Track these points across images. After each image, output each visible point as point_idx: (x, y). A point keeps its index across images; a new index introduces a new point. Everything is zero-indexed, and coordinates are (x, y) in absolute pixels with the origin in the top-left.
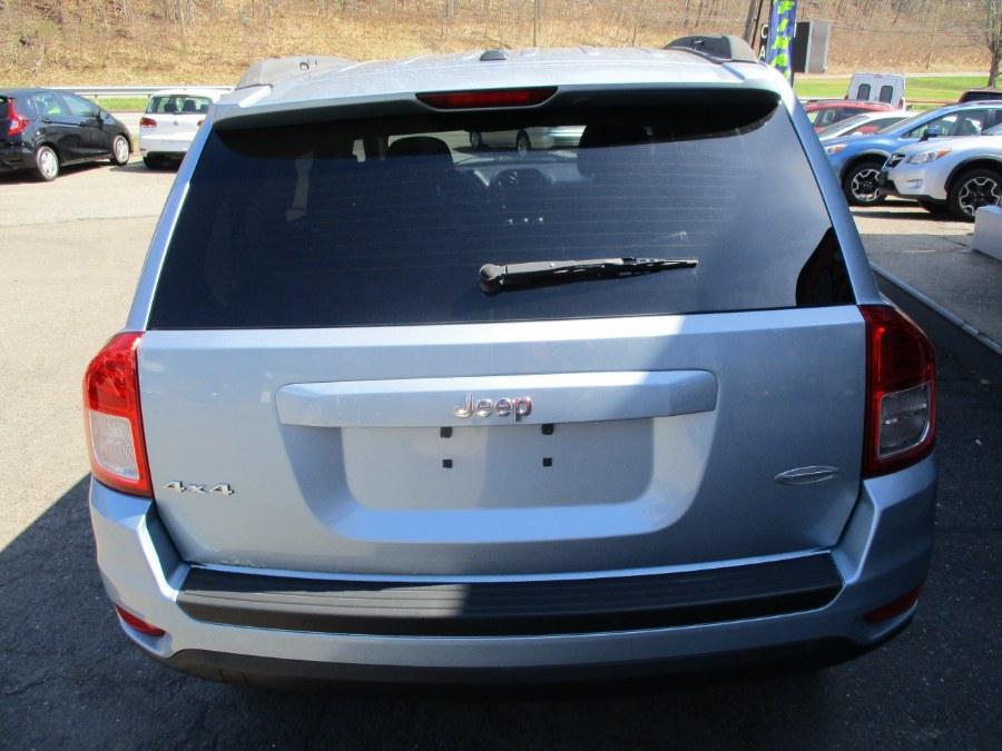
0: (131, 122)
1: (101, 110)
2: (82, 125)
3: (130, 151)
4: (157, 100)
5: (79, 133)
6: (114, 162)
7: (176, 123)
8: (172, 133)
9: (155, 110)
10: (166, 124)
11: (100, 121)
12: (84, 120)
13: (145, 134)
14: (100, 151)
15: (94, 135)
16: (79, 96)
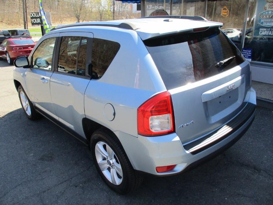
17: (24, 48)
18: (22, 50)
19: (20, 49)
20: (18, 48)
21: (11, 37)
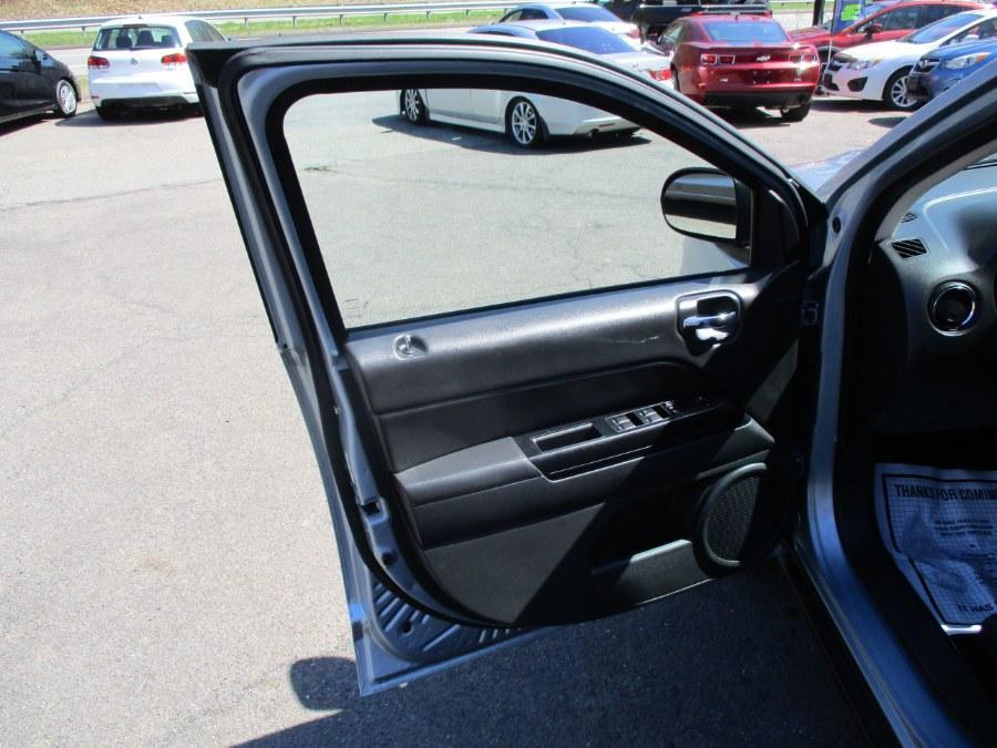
0: (75, 61)
1: (35, 49)
2: (15, 69)
3: (78, 99)
4: (106, 32)
5: (12, 80)
6: (59, 114)
7: (134, 62)
8: (129, 75)
9: (105, 47)
10: (120, 63)
11: (37, 64)
12: (16, 62)
13: (95, 77)
14: (40, 102)
15: (31, 81)
16: (5, 33)
17: (739, 60)
18: (734, 66)
19: (723, 60)
20: (717, 57)
21: (703, 9)
